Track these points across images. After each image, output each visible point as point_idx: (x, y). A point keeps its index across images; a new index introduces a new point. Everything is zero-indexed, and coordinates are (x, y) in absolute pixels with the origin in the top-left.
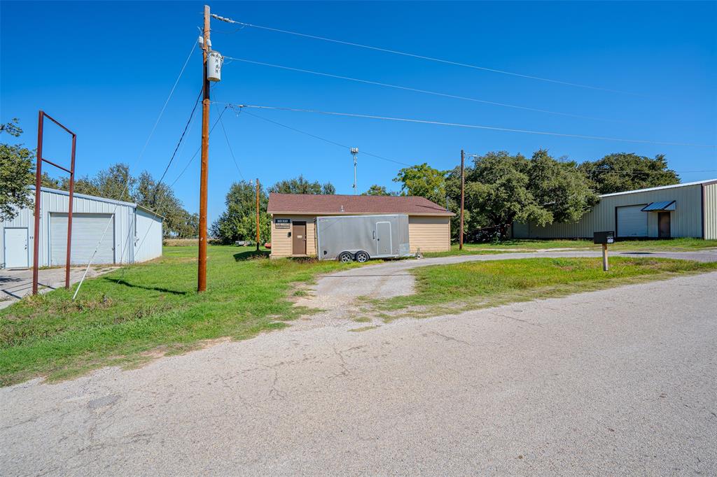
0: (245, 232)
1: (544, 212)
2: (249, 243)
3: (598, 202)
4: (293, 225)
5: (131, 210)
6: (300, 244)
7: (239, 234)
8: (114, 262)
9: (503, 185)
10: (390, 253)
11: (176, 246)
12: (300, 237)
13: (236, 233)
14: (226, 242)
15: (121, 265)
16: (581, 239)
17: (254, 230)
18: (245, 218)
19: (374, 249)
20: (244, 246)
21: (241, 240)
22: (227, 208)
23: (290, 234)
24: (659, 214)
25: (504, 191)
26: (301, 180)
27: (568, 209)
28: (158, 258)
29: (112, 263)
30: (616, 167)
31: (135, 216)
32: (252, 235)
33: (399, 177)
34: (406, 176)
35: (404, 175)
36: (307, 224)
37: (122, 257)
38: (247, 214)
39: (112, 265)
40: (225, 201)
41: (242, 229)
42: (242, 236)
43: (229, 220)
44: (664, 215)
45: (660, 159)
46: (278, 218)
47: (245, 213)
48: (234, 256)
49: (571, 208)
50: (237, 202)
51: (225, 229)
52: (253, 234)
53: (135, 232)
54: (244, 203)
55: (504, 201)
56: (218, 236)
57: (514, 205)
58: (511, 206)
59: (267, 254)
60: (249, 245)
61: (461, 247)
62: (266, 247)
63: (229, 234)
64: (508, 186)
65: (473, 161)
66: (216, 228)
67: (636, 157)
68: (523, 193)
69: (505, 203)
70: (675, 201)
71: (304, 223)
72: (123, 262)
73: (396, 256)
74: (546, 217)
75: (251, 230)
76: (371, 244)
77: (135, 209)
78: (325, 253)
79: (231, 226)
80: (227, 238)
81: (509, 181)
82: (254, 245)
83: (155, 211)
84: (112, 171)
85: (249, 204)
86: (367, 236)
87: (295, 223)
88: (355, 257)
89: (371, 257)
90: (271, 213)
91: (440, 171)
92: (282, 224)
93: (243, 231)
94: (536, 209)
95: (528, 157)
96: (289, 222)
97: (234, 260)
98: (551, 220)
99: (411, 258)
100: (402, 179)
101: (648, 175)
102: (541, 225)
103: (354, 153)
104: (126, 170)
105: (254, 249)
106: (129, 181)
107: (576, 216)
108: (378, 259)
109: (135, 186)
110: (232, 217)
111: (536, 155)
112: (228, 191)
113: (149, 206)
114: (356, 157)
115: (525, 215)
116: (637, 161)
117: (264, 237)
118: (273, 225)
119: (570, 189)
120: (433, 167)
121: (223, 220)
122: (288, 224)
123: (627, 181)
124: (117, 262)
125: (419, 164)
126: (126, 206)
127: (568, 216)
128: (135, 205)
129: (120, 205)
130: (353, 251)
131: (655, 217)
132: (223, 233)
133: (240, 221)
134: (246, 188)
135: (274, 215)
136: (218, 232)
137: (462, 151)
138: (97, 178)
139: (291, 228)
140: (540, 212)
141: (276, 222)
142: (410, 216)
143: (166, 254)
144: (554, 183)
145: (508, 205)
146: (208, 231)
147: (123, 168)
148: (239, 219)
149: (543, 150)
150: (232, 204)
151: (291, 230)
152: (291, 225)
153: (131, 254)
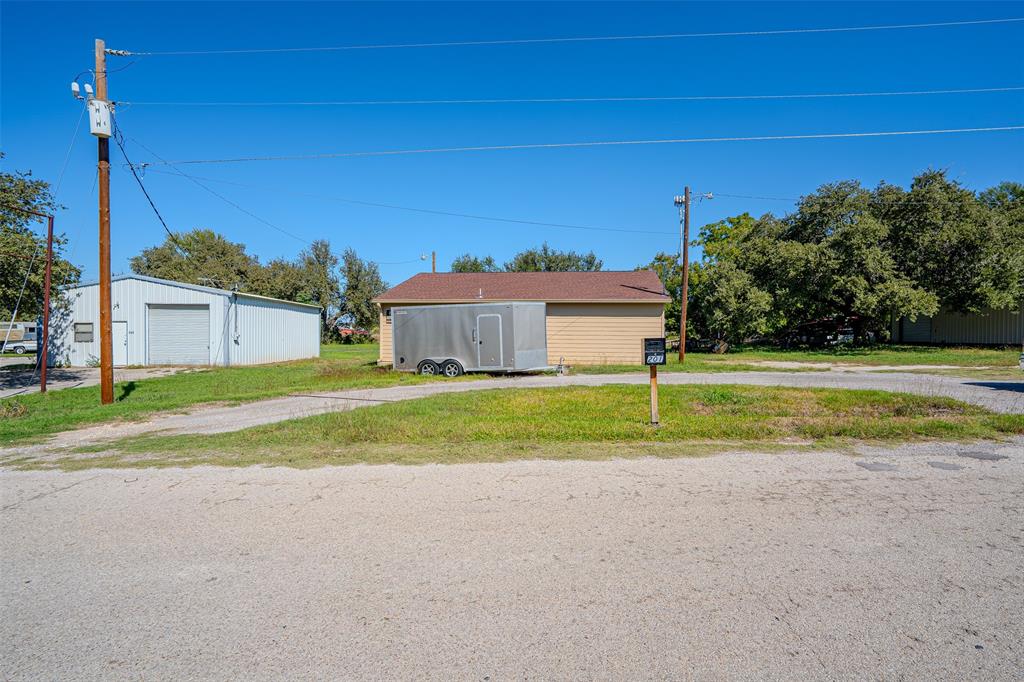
8: (209, 363)
10: (499, 365)
15: (215, 367)
19: (472, 357)
25: (834, 256)
28: (305, 359)
31: (236, 307)
34: (711, 237)
35: (708, 235)
37: (217, 358)
53: (236, 327)
55: (833, 273)
57: (854, 281)
58: (847, 283)
61: (681, 358)
64: (842, 245)
69: (835, 277)
72: (218, 364)
73: (510, 369)
76: (470, 348)
77: (234, 299)
78: (402, 360)
81: (846, 236)
86: (465, 337)
88: (442, 369)
89: (466, 369)
94: (901, 288)
95: (903, 186)
98: (934, 308)
99: (550, 373)
102: (905, 318)
104: (326, 246)
115: (873, 300)
119: (987, 243)
124: (212, 363)
127: (980, 300)
128: (230, 293)
129: (215, 294)
130: (439, 359)
140: (907, 293)
142: (548, 304)
144: (949, 235)
145: (841, 280)
153: (226, 353)
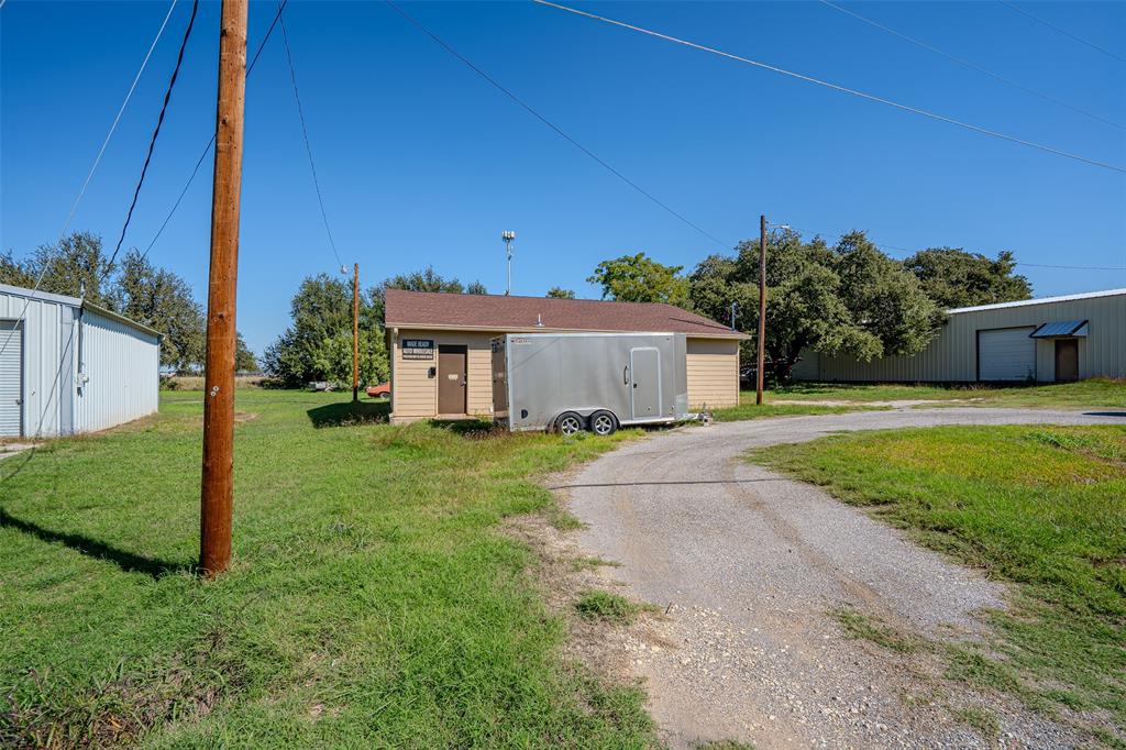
0: (328, 366)
1: (867, 335)
2: (334, 385)
3: (945, 322)
4: (440, 352)
5: (68, 313)
6: (454, 393)
7: (317, 370)
8: (22, 433)
9: (797, 289)
10: (657, 415)
11: (195, 390)
12: (453, 377)
13: (310, 367)
14: (292, 383)
15: (37, 439)
16: (923, 383)
17: (344, 362)
18: (328, 341)
19: (625, 405)
20: (326, 394)
21: (320, 379)
22: (294, 321)
23: (432, 372)
24: (1057, 342)
25: (800, 299)
26: (429, 275)
27: (905, 332)
28: (147, 417)
29: (17, 433)
30: (940, 269)
31: (80, 327)
32: (341, 372)
33: (597, 276)
34: (609, 274)
35: (605, 272)
36: (471, 353)
37: (43, 420)
38: (331, 334)
39: (13, 441)
40: (291, 309)
41: (322, 361)
42: (322, 372)
43: (298, 343)
44: (1066, 344)
45: (1006, 257)
46: (410, 339)
47: (327, 331)
48: (310, 413)
49: (912, 332)
50: (314, 311)
51: (290, 360)
52: (342, 370)
53: (80, 364)
54: (327, 314)
55: (801, 316)
56: (277, 372)
57: (817, 324)
58: (812, 325)
59: (382, 412)
60: (334, 390)
61: (759, 399)
62: (370, 394)
63: (298, 370)
64: (807, 290)
65: (736, 249)
66: (272, 359)
67: (966, 255)
68: (832, 303)
69: (802, 320)
70: (1086, 322)
71: (463, 350)
72: (44, 434)
73: (668, 420)
74: (872, 345)
75: (338, 363)
76: (620, 393)
77: (80, 312)
78: (524, 414)
79: (301, 354)
80: (292, 375)
81: (808, 281)
82: (345, 389)
83: (153, 324)
84: (67, 246)
85: (336, 316)
86: (613, 379)
87: (444, 349)
88: (588, 424)
89: (622, 423)
90: (395, 326)
91: (666, 266)
92: (415, 351)
93: (323, 363)
94: (854, 332)
95: (831, 244)
96: (431, 346)
97: (311, 424)
98: (880, 350)
99: (690, 422)
100: (603, 279)
101: (989, 282)
102: (864, 358)
103: (507, 239)
104: (95, 246)
105: (347, 398)
106: (101, 268)
107: (918, 343)
108: (634, 426)
109: (114, 277)
110: (303, 338)
111: (847, 241)
112: (295, 291)
113: (142, 315)
114: (511, 245)
115: (838, 341)
116: (967, 260)
117: (361, 375)
118: (397, 352)
119: (908, 297)
120: (655, 261)
121: (286, 344)
122: (428, 351)
123: (961, 291)
124: (30, 432)
125: (632, 255)
126: (55, 303)
127: (905, 344)
128: (78, 302)
129: (39, 300)
130: (586, 409)
131: (1050, 348)
132: (285, 367)
133: (317, 346)
134: (330, 287)
135: (400, 330)
136: (277, 366)
137: (762, 217)
138: (34, 259)
139: (435, 359)
140: (862, 336)
141: (405, 346)
143: (170, 408)
144: (881, 287)
145: (806, 323)
146: (257, 362)
147: (90, 243)
148: (317, 342)
149: (858, 231)
150: (304, 315)
151: (434, 363)
152: (436, 352)
153: (68, 412)
